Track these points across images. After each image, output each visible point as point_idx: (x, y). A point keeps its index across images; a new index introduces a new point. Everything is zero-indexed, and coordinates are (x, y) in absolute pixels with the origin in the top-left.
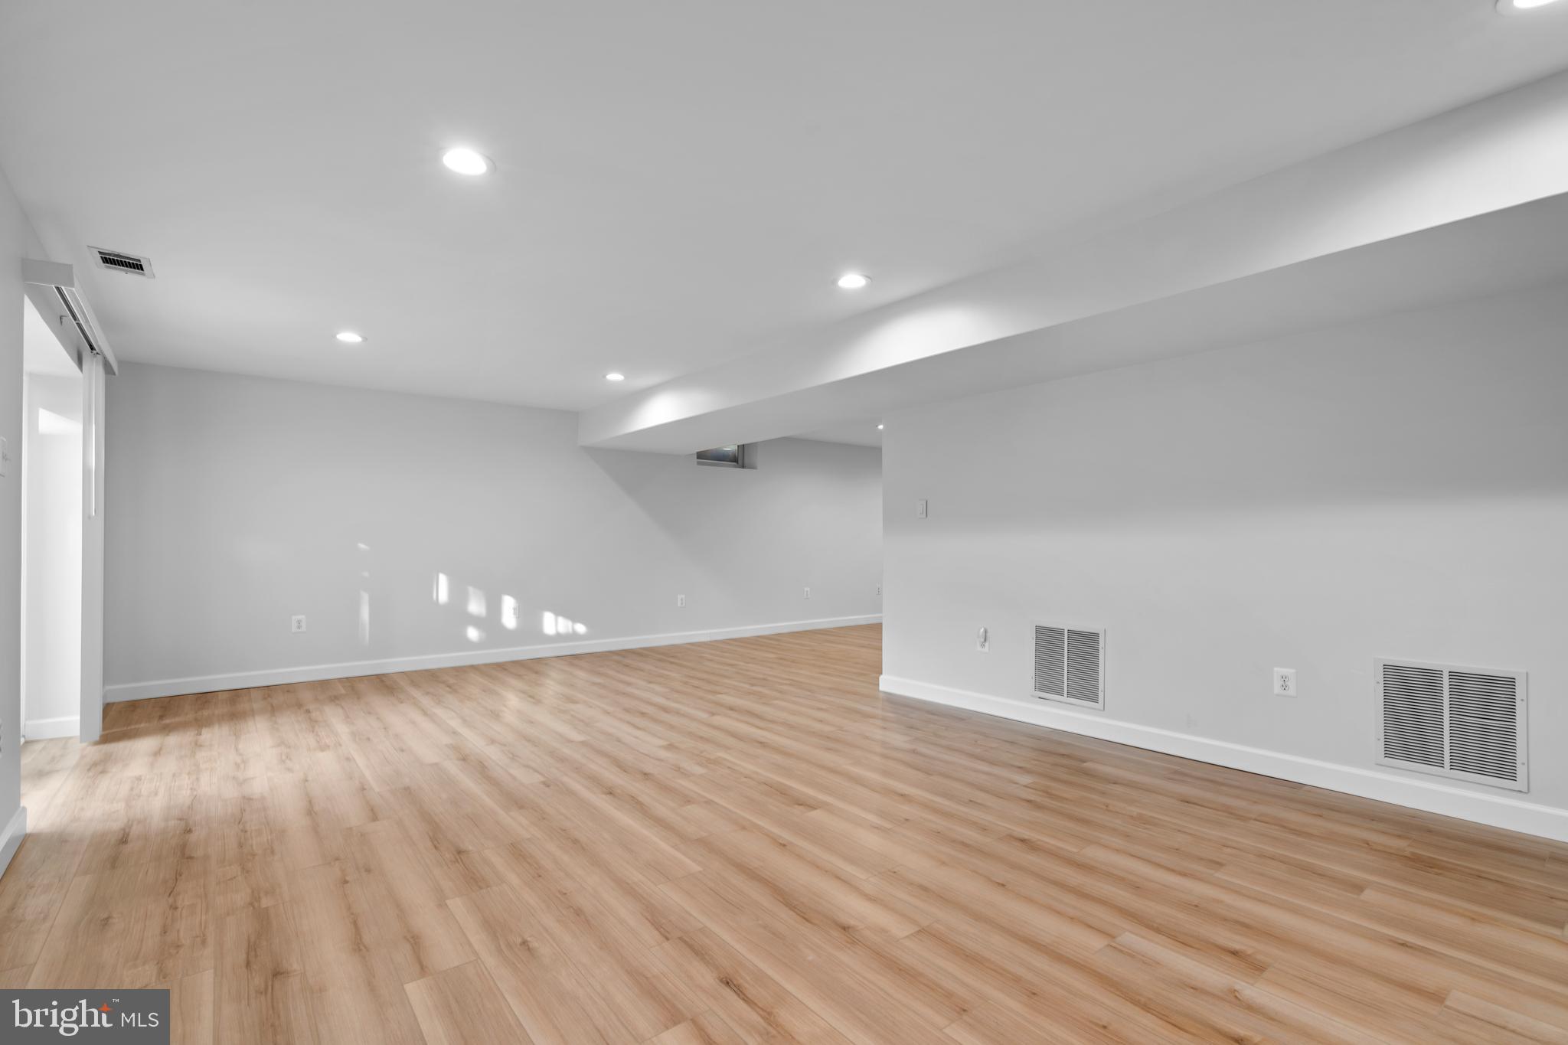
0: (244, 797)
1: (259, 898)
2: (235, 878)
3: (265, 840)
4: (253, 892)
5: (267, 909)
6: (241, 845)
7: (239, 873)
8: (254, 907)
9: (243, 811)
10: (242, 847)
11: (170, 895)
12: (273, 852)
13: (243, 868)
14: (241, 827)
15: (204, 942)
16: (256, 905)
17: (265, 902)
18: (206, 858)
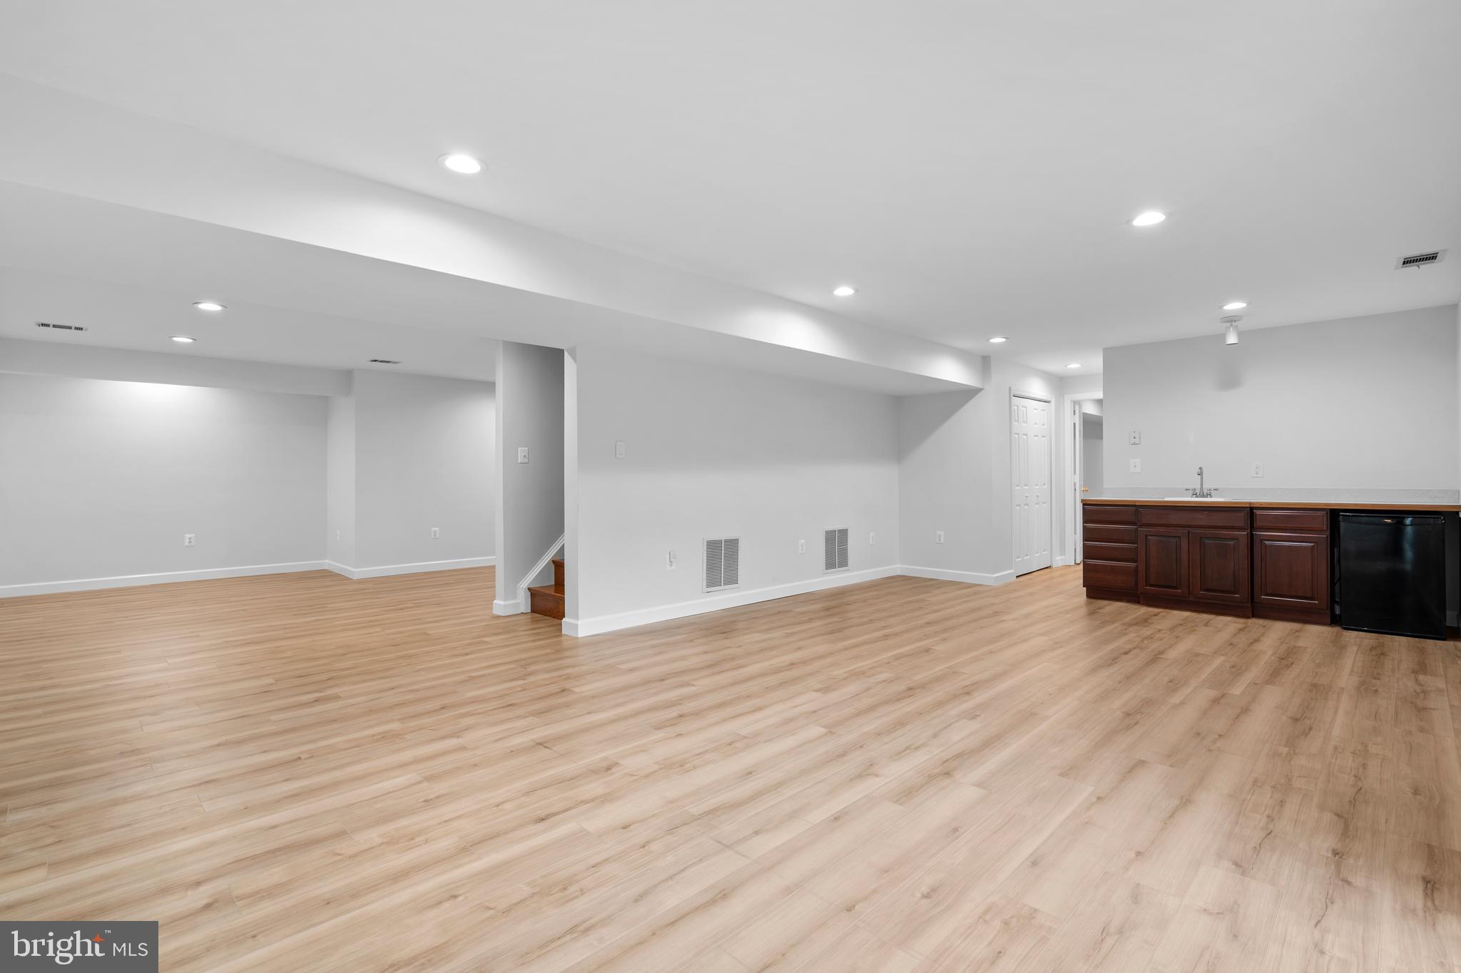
0: (1243, 874)
1: (1287, 755)
2: (1300, 777)
3: (1254, 797)
4: (1291, 760)
5: (1285, 746)
6: (1282, 803)
7: (1295, 778)
8: (1294, 751)
9: (1257, 850)
10: (1281, 801)
11: (1361, 789)
12: (1256, 781)
13: (1290, 780)
14: (1271, 827)
15: (1336, 748)
16: (1292, 752)
17: (1285, 750)
18: (1322, 808)
